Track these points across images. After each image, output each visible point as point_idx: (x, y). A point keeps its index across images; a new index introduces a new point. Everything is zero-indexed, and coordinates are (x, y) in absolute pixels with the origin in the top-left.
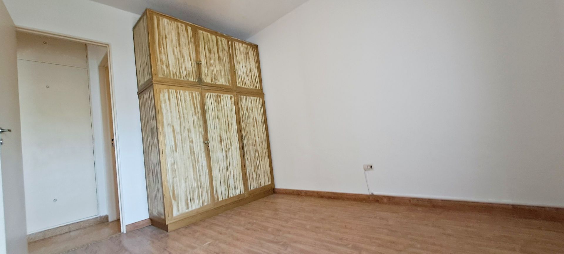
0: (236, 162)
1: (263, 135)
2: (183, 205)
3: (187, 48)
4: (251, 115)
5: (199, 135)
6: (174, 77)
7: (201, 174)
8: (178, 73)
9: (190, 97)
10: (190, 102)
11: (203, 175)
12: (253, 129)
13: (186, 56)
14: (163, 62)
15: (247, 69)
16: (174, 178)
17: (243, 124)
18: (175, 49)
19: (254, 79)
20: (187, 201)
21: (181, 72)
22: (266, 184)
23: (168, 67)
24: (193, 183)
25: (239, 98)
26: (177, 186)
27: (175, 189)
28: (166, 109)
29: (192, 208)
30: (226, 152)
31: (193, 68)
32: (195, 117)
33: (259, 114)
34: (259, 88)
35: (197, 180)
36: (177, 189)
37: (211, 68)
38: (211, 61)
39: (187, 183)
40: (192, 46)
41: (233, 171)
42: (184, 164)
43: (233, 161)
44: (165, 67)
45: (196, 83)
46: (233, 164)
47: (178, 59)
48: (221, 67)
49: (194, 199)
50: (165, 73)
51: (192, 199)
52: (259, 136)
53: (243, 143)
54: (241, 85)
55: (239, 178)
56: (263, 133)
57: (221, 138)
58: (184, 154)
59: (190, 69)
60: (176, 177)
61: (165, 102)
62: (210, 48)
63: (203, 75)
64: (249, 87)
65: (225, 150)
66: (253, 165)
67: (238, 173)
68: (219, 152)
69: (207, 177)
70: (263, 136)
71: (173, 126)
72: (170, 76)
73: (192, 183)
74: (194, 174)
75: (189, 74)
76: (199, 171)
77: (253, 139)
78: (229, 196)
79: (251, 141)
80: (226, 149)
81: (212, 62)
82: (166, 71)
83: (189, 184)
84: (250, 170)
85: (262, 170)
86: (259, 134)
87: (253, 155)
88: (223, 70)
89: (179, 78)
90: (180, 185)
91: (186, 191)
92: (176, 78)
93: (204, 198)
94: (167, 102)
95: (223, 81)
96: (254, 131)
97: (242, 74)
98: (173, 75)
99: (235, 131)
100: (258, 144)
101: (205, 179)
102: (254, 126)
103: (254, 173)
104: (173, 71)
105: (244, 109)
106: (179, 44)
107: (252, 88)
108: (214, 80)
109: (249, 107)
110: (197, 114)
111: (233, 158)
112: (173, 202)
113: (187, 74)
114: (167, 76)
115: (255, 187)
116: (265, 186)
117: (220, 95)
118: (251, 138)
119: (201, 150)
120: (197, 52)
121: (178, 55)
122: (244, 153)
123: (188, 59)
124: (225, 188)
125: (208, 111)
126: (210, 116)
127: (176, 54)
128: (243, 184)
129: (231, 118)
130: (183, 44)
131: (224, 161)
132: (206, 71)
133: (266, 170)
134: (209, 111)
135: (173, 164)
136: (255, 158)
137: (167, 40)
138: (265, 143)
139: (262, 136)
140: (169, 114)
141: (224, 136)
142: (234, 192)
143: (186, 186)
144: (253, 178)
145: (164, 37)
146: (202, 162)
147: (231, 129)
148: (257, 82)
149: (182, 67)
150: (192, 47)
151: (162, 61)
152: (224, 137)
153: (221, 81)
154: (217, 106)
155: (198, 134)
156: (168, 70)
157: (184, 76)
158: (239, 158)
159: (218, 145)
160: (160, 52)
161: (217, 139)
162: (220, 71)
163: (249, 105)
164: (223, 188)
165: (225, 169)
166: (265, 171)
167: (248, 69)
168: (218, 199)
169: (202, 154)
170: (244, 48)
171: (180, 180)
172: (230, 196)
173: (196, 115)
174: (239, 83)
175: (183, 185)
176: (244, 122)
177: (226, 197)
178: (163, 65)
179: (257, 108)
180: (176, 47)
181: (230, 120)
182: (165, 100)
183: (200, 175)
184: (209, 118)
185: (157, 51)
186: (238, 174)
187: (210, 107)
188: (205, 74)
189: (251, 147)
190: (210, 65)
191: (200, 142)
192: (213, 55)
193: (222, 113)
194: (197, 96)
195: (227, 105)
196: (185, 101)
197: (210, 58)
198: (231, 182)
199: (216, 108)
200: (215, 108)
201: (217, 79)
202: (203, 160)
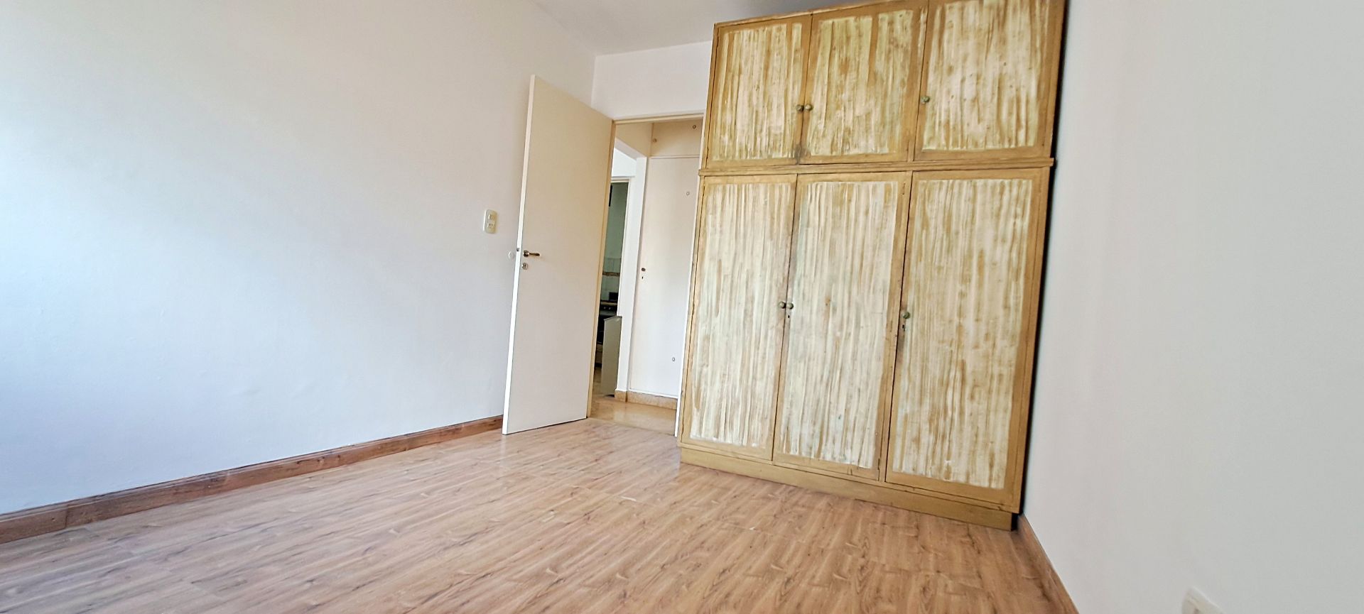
0: (865, 375)
1: (1007, 315)
2: (709, 424)
3: (782, 81)
4: (962, 242)
5: (771, 287)
6: (740, 156)
7: (758, 376)
8: (751, 146)
9: (766, 198)
10: (765, 208)
11: (762, 378)
12: (959, 287)
13: (777, 100)
14: (725, 127)
15: (980, 86)
16: (702, 366)
17: (917, 270)
18: (754, 92)
19: (1010, 114)
20: (718, 418)
21: (758, 140)
22: (973, 482)
23: (732, 137)
24: (737, 390)
25: (921, 189)
26: (706, 383)
27: (703, 387)
28: (714, 226)
29: (725, 439)
30: (837, 341)
31: (788, 126)
32: (769, 243)
33: (1004, 241)
34: (1031, 143)
35: (747, 386)
36: (705, 390)
37: (840, 113)
38: (843, 95)
39: (725, 385)
40: (796, 72)
41: (849, 397)
42: (727, 344)
43: (854, 370)
44: (726, 138)
45: (787, 162)
46: (852, 378)
47: (757, 112)
48: (872, 102)
49: (731, 423)
50: (724, 152)
51: (728, 420)
52: (984, 316)
53: (901, 327)
54: (939, 145)
55: (866, 422)
56: (1006, 307)
57: (829, 300)
58: (730, 324)
59: (780, 128)
60: (707, 366)
61: (714, 212)
62: (846, 59)
63: (809, 138)
64: (976, 144)
65: (834, 334)
66: (927, 401)
67: (865, 410)
68: (814, 336)
69: (770, 387)
70: (1001, 320)
71: (720, 261)
72: (734, 156)
73: (734, 387)
74: (742, 372)
75: (775, 142)
76: (755, 368)
77: (950, 321)
78: (822, 454)
79: (937, 327)
80: (838, 334)
81: (845, 96)
82: (728, 146)
83: (728, 387)
84: (913, 413)
85: (968, 429)
86: (985, 308)
87: (935, 370)
88: (878, 109)
89: (751, 156)
90: (713, 383)
91: (721, 399)
92: (744, 157)
93: (754, 429)
94: (719, 210)
95: (872, 141)
96: (962, 295)
97: (954, 104)
98: (740, 151)
99: (880, 286)
100: (969, 340)
101: (764, 388)
102: (965, 279)
103: (925, 427)
104: (740, 144)
105: (932, 223)
106: (766, 76)
107: (990, 146)
108: (840, 146)
109: (959, 216)
110: (775, 237)
111: (858, 363)
112: (695, 409)
113: (771, 143)
114: (728, 156)
115: (921, 470)
116: (966, 486)
117: (849, 185)
118: (942, 317)
119: (768, 321)
120: (807, 79)
121: (757, 105)
122: (901, 356)
123: (779, 106)
124: (814, 431)
125: (805, 229)
126: (809, 239)
127: (755, 101)
128: (872, 443)
129: (874, 250)
130: (776, 75)
131: (824, 364)
132: (821, 127)
133: (986, 434)
134: (807, 231)
135: (707, 338)
136: (945, 384)
137: (742, 76)
138: (1006, 343)
139: (996, 318)
140: (717, 236)
141: (839, 296)
142: (837, 451)
143: (722, 389)
144: (917, 440)
145: (737, 72)
146: (765, 349)
147: (867, 281)
148: (1023, 123)
149: (761, 131)
150: (794, 72)
151: (723, 127)
152: (840, 296)
153: (862, 143)
154: (834, 217)
155: (767, 282)
156: (731, 144)
157: (763, 149)
158: (877, 369)
159: (815, 319)
160: (724, 109)
161: (817, 301)
162: (868, 115)
163: (958, 209)
164: (807, 430)
165: (824, 384)
166: (981, 439)
167: (990, 80)
168: (788, 449)
169: (769, 332)
170: (985, 11)
171: (713, 374)
172: (824, 458)
173: (772, 240)
174: (931, 139)
175: (717, 386)
176: (922, 265)
177: (810, 454)
178: (724, 134)
179: (998, 216)
180: (758, 87)
181: (868, 254)
182: (715, 207)
183: (754, 378)
184: (803, 249)
185: (718, 107)
186: (862, 410)
187: (814, 219)
188: (816, 133)
189: (933, 344)
190: (838, 108)
191: (769, 303)
192: (852, 76)
193: (847, 234)
194: (784, 195)
195: (867, 212)
196: (754, 206)
197: (841, 88)
198: (836, 425)
199: (830, 220)
200: (826, 219)
201: (850, 140)
202: (768, 346)
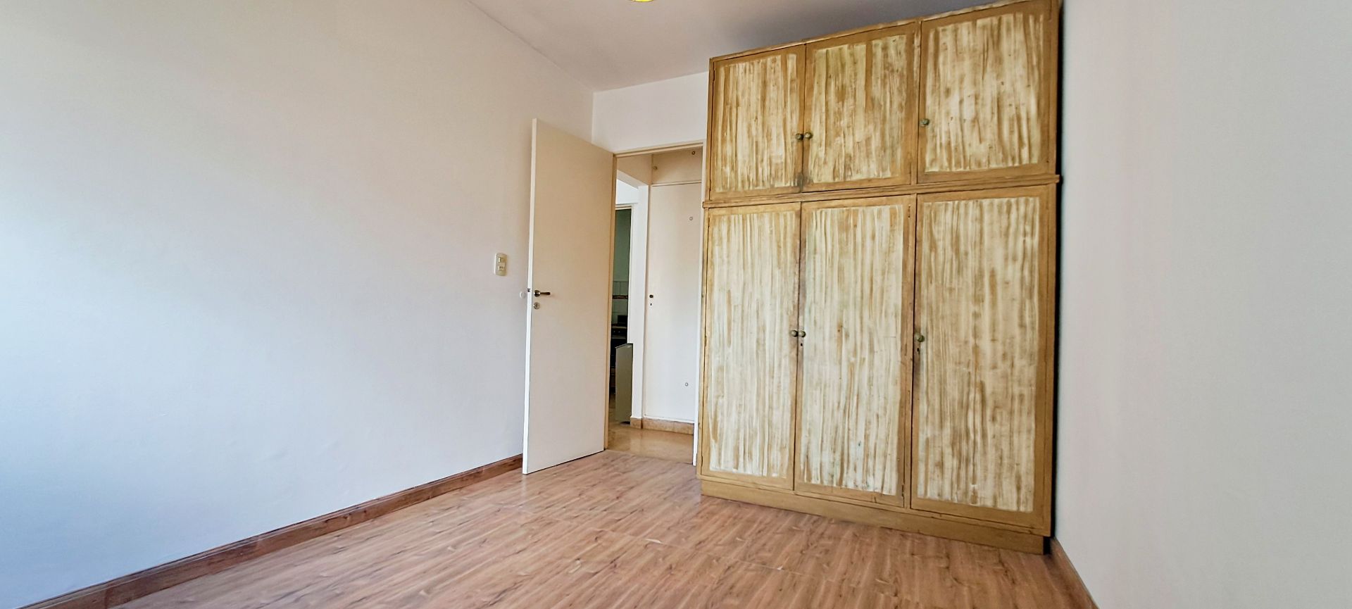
0: (882, 400)
1: (1024, 334)
2: (728, 455)
3: (780, 111)
4: (972, 263)
5: (782, 316)
6: (743, 187)
7: (775, 405)
8: (753, 176)
9: (771, 226)
10: (771, 238)
11: (778, 408)
12: (973, 308)
13: (776, 130)
14: (725, 160)
15: (979, 106)
16: (718, 397)
17: (928, 292)
18: (753, 122)
19: (1011, 132)
20: (737, 449)
21: (760, 170)
22: (1000, 506)
23: (734, 169)
24: (754, 421)
25: (926, 211)
26: (722, 414)
27: (719, 419)
28: (721, 257)
29: (745, 470)
30: (852, 367)
31: (788, 154)
32: (777, 272)
33: (1015, 259)
34: (1035, 161)
35: (764, 416)
36: (722, 421)
37: (840, 140)
38: (842, 122)
39: (742, 416)
40: (793, 102)
41: (868, 423)
42: (741, 374)
43: (871, 396)
44: (728, 169)
45: (790, 191)
46: (869, 403)
47: (757, 142)
48: (871, 127)
49: (750, 453)
50: (726, 183)
51: (747, 451)
52: (1000, 336)
53: (916, 351)
54: (941, 167)
55: (887, 447)
56: (1022, 326)
57: (840, 327)
58: (743, 354)
59: (781, 159)
60: (723, 396)
61: (720, 244)
62: (842, 86)
63: (811, 166)
64: (979, 164)
65: (849, 360)
66: (948, 424)
67: (885, 435)
68: (828, 363)
69: (788, 416)
70: (1018, 339)
71: (729, 292)
72: (737, 187)
73: (751, 417)
74: (758, 401)
75: (776, 171)
76: (771, 398)
77: (966, 342)
78: (844, 482)
79: (953, 349)
80: (853, 360)
81: (844, 122)
82: (731, 177)
83: (745, 418)
84: (934, 437)
85: (991, 453)
86: (1001, 327)
87: (953, 392)
88: (878, 134)
89: (753, 185)
90: (729, 415)
91: (738, 431)
92: (747, 188)
93: (774, 459)
94: (725, 241)
95: (874, 166)
96: (976, 316)
97: (954, 127)
98: (743, 182)
99: (891, 310)
100: (987, 361)
101: (782, 417)
102: (978, 300)
103: (948, 451)
104: (742, 174)
105: (940, 244)
106: (763, 106)
107: (993, 166)
108: (842, 172)
109: (966, 236)
110: (783, 266)
111: (874, 389)
112: (712, 441)
113: (773, 172)
114: (730, 188)
115: (947, 496)
116: (994, 510)
117: (854, 210)
118: (957, 339)
119: (781, 349)
120: (804, 109)
121: (756, 136)
122: (918, 380)
123: (778, 136)
124: (834, 459)
125: (812, 256)
126: (817, 267)
127: (754, 132)
128: (895, 468)
129: (883, 274)
130: (773, 104)
131: (840, 390)
132: (822, 154)
133: (1011, 457)
134: (814, 258)
135: (721, 369)
136: (964, 406)
137: (740, 108)
138: (1024, 362)
139: (1013, 338)
140: (725, 267)
141: (851, 321)
142: (859, 479)
143: (739, 420)
144: (941, 465)
145: (735, 104)
146: (780, 378)
147: (878, 305)
148: (1026, 141)
149: (762, 161)
150: (792, 102)
151: (724, 159)
152: (852, 323)
153: (864, 169)
154: (840, 242)
155: (778, 311)
156: (733, 175)
157: (765, 179)
158: (894, 393)
159: (830, 346)
160: (724, 140)
161: (829, 327)
162: (868, 140)
163: (966, 230)
164: (827, 458)
165: (842, 411)
166: (1006, 461)
167: (988, 101)
168: (809, 478)
169: (783, 361)
170: (979, 32)
171: (729, 405)
172: (846, 486)
173: (779, 268)
174: (933, 161)
175: (734, 416)
176: (932, 287)
177: (832, 482)
178: (726, 166)
179: (1007, 235)
180: (757, 118)
181: (878, 278)
182: (721, 239)
183: (771, 407)
184: (812, 276)
185: (717, 140)
186: (882, 436)
187: (821, 246)
188: (817, 160)
189: (950, 367)
190: (837, 135)
191: (781, 331)
192: (849, 102)
193: (855, 259)
194: (789, 223)
195: (873, 237)
196: (759, 235)
197: (839, 114)
198: (856, 452)
199: (837, 246)
200: (833, 246)
201: (852, 166)
202: (782, 374)
